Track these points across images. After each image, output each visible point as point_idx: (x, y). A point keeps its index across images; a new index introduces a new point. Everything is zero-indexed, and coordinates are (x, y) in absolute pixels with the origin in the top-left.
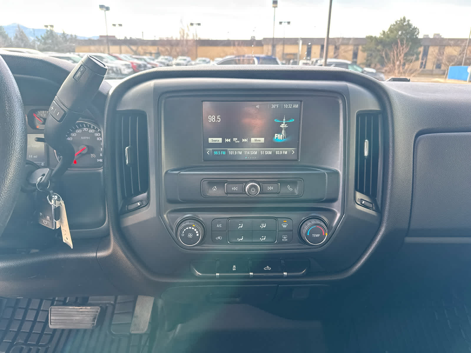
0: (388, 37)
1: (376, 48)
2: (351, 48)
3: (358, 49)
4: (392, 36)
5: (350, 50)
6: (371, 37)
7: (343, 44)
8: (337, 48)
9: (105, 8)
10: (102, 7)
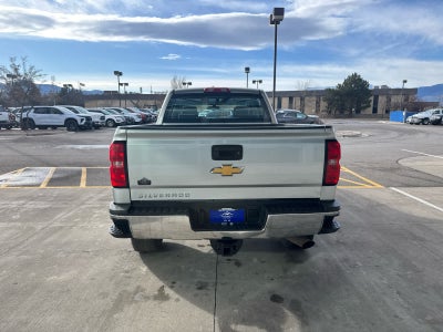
0: (344, 90)
1: (334, 98)
2: (314, 98)
3: (319, 99)
4: (346, 88)
5: (314, 101)
7: (307, 96)
9: (118, 74)
10: (116, 73)
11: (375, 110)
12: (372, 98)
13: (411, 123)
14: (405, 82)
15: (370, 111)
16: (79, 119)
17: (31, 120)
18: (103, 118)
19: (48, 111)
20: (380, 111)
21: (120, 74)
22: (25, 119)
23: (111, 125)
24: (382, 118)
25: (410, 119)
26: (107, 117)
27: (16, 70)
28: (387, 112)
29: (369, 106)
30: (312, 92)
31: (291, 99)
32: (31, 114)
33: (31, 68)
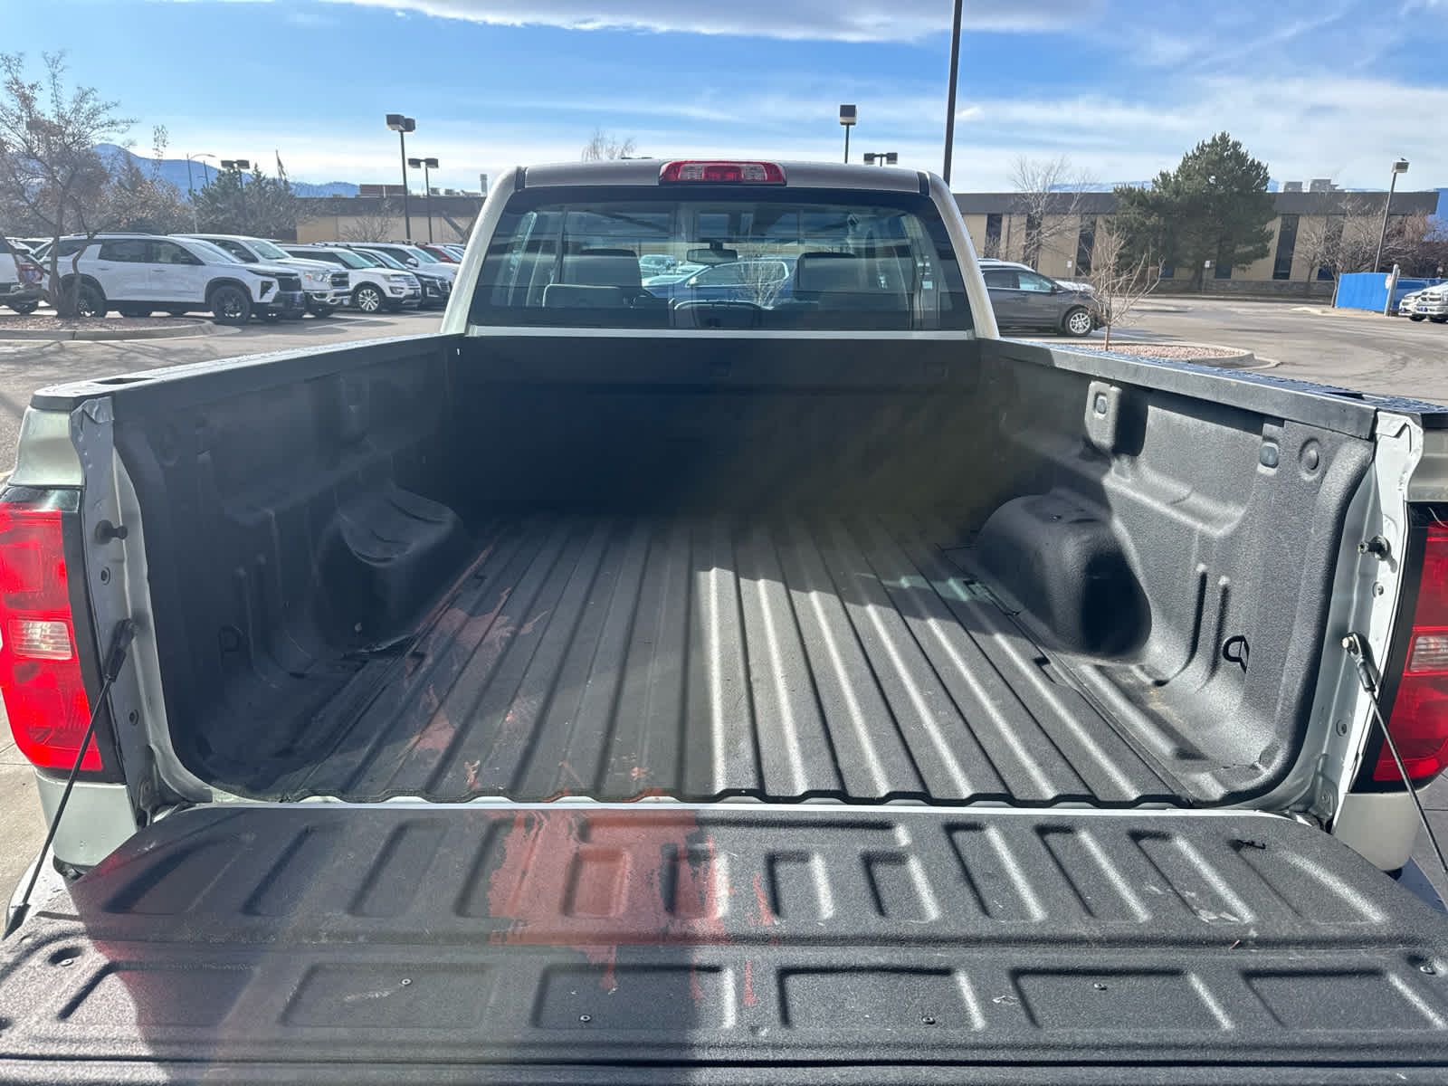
0: (1177, 193)
1: (1143, 224)
2: (1073, 222)
3: (1094, 223)
4: (1188, 187)
5: (1071, 230)
6: (1131, 190)
7: (1052, 212)
8: (1032, 224)
9: (402, 124)
10: (394, 120)
11: (1282, 269)
12: (1275, 226)
13: (1417, 318)
14: (1402, 167)
15: (1263, 269)
16: (254, 284)
17: (89, 281)
18: (339, 280)
19: (149, 253)
20: (1299, 272)
21: (409, 125)
22: (69, 280)
23: (370, 302)
24: (1305, 294)
25: (1411, 303)
26: (355, 278)
27: (26, 101)
28: (1327, 274)
29: (1264, 253)
30: (1067, 198)
31: (994, 223)
32: (90, 264)
33: (83, 97)
